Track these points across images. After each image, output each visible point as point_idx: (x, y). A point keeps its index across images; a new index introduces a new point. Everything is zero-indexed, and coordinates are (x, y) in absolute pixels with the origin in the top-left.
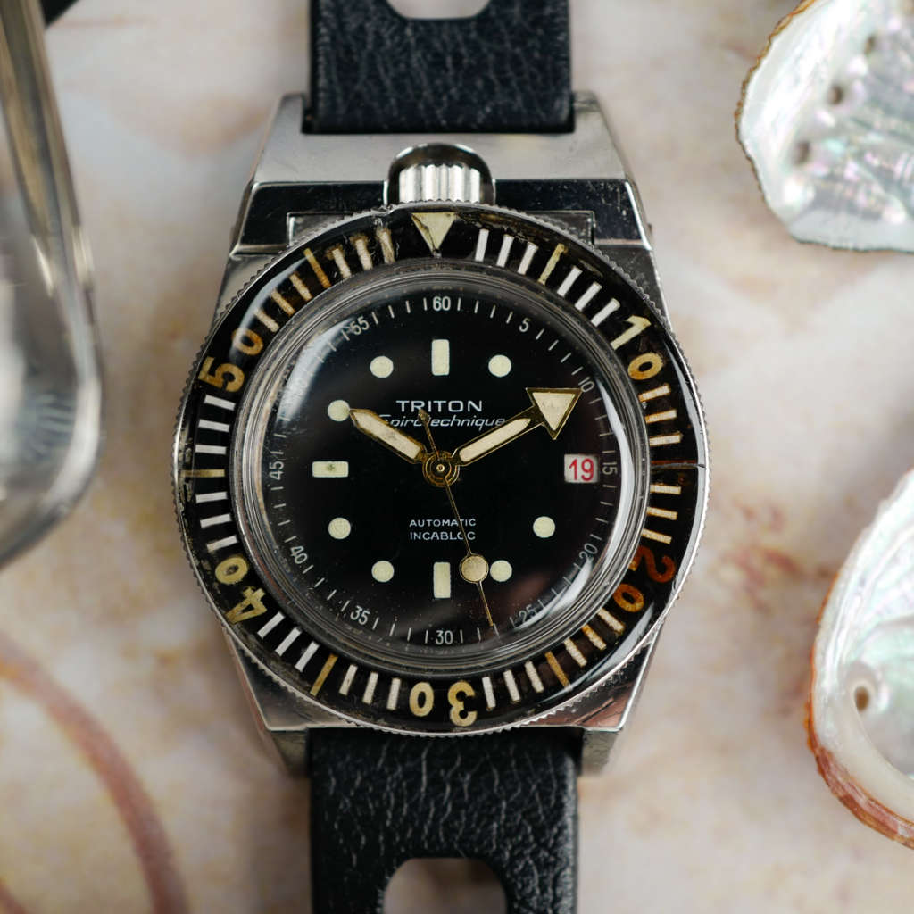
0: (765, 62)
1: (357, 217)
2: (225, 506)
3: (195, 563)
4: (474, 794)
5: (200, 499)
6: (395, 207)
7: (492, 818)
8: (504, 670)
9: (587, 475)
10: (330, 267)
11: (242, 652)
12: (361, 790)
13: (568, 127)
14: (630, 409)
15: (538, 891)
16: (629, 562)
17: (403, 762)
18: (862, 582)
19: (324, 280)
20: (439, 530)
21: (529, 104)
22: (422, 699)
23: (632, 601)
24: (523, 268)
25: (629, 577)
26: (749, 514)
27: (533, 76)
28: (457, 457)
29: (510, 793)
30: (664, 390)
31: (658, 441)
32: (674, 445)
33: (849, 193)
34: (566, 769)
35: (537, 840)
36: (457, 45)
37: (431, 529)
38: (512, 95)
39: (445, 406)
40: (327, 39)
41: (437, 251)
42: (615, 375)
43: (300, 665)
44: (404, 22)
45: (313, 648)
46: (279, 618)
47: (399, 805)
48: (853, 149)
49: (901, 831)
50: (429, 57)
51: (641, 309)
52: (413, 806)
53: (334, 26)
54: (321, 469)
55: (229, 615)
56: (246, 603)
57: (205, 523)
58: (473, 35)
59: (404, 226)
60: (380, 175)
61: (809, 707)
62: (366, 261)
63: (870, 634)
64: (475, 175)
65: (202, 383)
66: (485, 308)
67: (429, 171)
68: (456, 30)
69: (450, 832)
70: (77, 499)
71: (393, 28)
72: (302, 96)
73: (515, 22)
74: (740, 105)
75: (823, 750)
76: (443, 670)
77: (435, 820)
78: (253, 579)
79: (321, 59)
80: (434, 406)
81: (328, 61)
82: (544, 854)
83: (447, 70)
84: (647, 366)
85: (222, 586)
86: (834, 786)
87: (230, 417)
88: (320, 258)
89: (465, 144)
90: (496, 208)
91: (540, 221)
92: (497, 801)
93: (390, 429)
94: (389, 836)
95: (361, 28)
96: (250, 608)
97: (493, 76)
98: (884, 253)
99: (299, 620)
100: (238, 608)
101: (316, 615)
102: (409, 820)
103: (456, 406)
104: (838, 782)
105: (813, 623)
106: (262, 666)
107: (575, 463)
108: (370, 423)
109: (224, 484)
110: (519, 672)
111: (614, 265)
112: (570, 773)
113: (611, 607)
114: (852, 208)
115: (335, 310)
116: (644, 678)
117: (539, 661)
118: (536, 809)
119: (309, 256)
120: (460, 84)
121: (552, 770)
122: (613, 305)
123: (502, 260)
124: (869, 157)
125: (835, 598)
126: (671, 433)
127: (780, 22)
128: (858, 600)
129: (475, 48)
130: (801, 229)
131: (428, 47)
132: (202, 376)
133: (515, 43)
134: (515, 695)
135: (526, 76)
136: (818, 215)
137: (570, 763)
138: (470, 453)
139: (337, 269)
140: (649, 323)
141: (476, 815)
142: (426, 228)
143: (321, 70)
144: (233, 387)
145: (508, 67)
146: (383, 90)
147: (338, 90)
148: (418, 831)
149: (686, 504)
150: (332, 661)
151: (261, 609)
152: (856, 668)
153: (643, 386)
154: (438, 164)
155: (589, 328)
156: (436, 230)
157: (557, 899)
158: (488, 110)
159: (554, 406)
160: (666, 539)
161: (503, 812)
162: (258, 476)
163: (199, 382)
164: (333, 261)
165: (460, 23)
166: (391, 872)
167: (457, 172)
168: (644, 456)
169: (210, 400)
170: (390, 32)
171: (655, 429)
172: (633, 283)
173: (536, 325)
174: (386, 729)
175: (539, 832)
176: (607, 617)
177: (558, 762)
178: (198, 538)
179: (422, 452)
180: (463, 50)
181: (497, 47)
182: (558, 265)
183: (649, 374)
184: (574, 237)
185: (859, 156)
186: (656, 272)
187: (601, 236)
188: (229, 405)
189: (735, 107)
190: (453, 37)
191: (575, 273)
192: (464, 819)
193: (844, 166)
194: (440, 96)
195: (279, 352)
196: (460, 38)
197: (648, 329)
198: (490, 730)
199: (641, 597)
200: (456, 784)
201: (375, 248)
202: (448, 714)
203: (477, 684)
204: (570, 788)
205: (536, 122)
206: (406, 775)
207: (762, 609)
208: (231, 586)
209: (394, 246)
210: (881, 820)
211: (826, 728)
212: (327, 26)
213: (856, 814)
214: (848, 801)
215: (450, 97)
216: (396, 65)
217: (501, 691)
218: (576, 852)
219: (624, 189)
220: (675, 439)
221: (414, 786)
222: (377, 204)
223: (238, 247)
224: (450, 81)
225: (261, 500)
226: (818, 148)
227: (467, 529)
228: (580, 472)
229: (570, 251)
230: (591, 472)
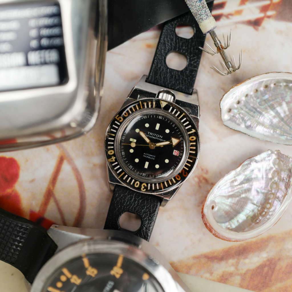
0: (228, 93)
1: (150, 98)
2: (113, 141)
3: (105, 149)
4: (141, 204)
5: (109, 138)
6: (157, 99)
7: (143, 209)
8: (153, 183)
10: (143, 106)
11: (108, 167)
12: (122, 197)
13: (191, 94)
14: (188, 145)
15: (147, 224)
16: (180, 171)
17: (130, 195)
18: (219, 187)
19: (142, 107)
20: (149, 156)
21: (185, 88)
22: (137, 184)
23: (178, 178)
24: (176, 115)
25: (179, 174)
26: (202, 170)
27: (187, 84)
28: (155, 145)
29: (147, 206)
30: (194, 143)
31: (191, 152)
33: (236, 120)
34: (158, 204)
35: (149, 215)
36: (176, 75)
37: (147, 156)
38: (183, 86)
39: (156, 135)
40: (154, 67)
41: (163, 108)
42: (187, 139)
43: (118, 172)
44: (168, 68)
45: (121, 170)
46: (117, 163)
47: (127, 202)
48: (239, 112)
49: (213, 232)
50: (171, 75)
51: (195, 128)
52: (130, 203)
53: (156, 65)
54: (131, 140)
55: (108, 160)
56: (112, 159)
57: (109, 143)
58: (179, 74)
59: (158, 103)
60: (157, 93)
61: (203, 206)
62: (150, 106)
63: (217, 197)
64: (173, 97)
65: (116, 119)
66: (168, 120)
67: (165, 94)
68: (177, 72)
69: (135, 209)
70: (88, 132)
71: (166, 68)
72: (147, 76)
73: (187, 74)
74: (222, 99)
75: (204, 214)
76: (142, 180)
77: (133, 206)
78: (114, 155)
79: (152, 70)
80: (154, 135)
81: (153, 71)
82: (150, 218)
83: (173, 78)
84: (193, 138)
85: (109, 155)
86: (204, 221)
87: (119, 126)
88: (142, 103)
89: (172, 92)
90: (175, 104)
91: (182, 108)
92: (144, 206)
93: (145, 137)
94: (124, 207)
95: (160, 67)
96: (112, 160)
97: (180, 82)
98: (239, 132)
99: (120, 164)
100: (110, 159)
101: (123, 165)
102: (128, 205)
103: (158, 136)
104: (205, 220)
105: (208, 192)
106: (111, 170)
107: (175, 152)
108: (142, 134)
109: (114, 137)
110: (155, 184)
111: (192, 119)
112: (159, 205)
113: (175, 178)
114: (235, 122)
115: (142, 113)
116: (176, 192)
117: (159, 184)
118: (151, 210)
119: (140, 102)
120: (175, 81)
121: (156, 204)
122: (190, 126)
123: (173, 113)
124: (241, 115)
125: (213, 188)
126: (194, 151)
127: (233, 87)
128: (217, 190)
129: (179, 76)
130: (225, 123)
131: (171, 74)
132: (116, 118)
133: (186, 77)
134: (153, 189)
135: (186, 83)
136: (229, 122)
137: (159, 203)
138: (158, 144)
139: (145, 106)
140: (195, 131)
141: (140, 208)
142: (162, 104)
143: (151, 72)
144: (121, 121)
145: (184, 81)
146: (161, 79)
147: (153, 76)
148: (130, 207)
149: (193, 164)
150: (123, 173)
151: (114, 160)
152: (213, 202)
153: (191, 142)
154: (167, 94)
155: (185, 129)
156: (163, 104)
157: (150, 226)
158: (178, 87)
159: (175, 141)
160: (187, 169)
161: (145, 208)
162: (120, 138)
163: (115, 118)
164: (144, 105)
165: (178, 71)
166: (123, 213)
167: (170, 96)
168: (188, 154)
169: (116, 122)
170: (165, 69)
171: (191, 150)
172: (195, 123)
173: (176, 126)
174: (129, 188)
175: (150, 214)
176: (173, 180)
177: (157, 203)
178: (107, 145)
179: (150, 142)
180: (177, 76)
181: (183, 77)
182: (183, 117)
183: (193, 140)
184: (187, 113)
185: (239, 114)
186: (199, 123)
187: (191, 114)
188: (119, 124)
189: (221, 99)
190: (176, 73)
191: (185, 119)
192: (138, 208)
193: (236, 115)
194: (171, 82)
195: (130, 117)
196: (177, 74)
197: (195, 132)
198: (147, 193)
199: (180, 178)
200: (138, 201)
201: (152, 104)
202: (141, 188)
203: (147, 184)
204: (158, 208)
205: (186, 92)
206: (131, 197)
207: (200, 187)
208: (110, 155)
209: (155, 105)
210: (210, 229)
211: (205, 210)
212: (155, 65)
213: (206, 227)
214: (206, 224)
215: (172, 83)
216: (165, 75)
217: (151, 187)
218: (156, 219)
219: (197, 107)
220: (194, 152)
221: (131, 200)
222: (155, 97)
223: (128, 98)
224: (173, 80)
225: (119, 142)
226: (232, 110)
227: (153, 157)
228: (176, 153)
229: (185, 115)
230: (178, 154)
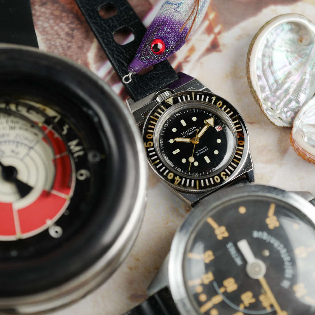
2: (163, 166)
5: (158, 167)
8: (228, 166)
9: (220, 129)
16: (237, 137)
19: (157, 119)
20: (201, 151)
22: (217, 179)
23: (241, 143)
24: (189, 99)
25: (239, 139)
28: (197, 137)
30: (225, 106)
31: (230, 115)
32: (232, 114)
37: (200, 152)
39: (189, 130)
41: (173, 104)
43: (193, 185)
45: (193, 181)
46: (184, 179)
51: (213, 95)
54: (174, 153)
55: (175, 184)
56: (176, 180)
57: (161, 170)
59: (165, 104)
62: (161, 112)
66: (186, 111)
76: (218, 172)
78: (175, 175)
80: (188, 131)
84: (220, 104)
85: (171, 180)
87: (154, 151)
88: (153, 116)
91: (187, 91)
93: (182, 139)
96: (178, 181)
97: (162, 77)
100: (176, 182)
101: (189, 177)
103: (191, 129)
106: (185, 189)
107: (217, 128)
108: (178, 140)
109: (160, 162)
110: (231, 165)
113: (239, 146)
117: (233, 161)
119: (151, 117)
122: (208, 97)
123: (184, 100)
126: (231, 112)
134: (232, 169)
135: (168, 74)
138: (200, 135)
139: (158, 116)
142: (169, 102)
144: (152, 145)
150: (197, 181)
151: (180, 180)
153: (221, 107)
154: (164, 92)
155: (206, 102)
159: (211, 121)
160: (241, 130)
163: (145, 147)
164: (156, 116)
167: (167, 92)
168: (229, 118)
169: (149, 150)
171: (228, 113)
173: (196, 109)
176: (239, 148)
178: (161, 174)
179: (190, 140)
182: (194, 96)
184: (194, 90)
188: (153, 149)
191: (198, 96)
197: (216, 98)
201: (162, 109)
202: (223, 179)
203: (225, 171)
209: (165, 107)
217: (230, 170)
227: (206, 149)
228: (219, 129)
229: (195, 93)
230: (220, 128)
